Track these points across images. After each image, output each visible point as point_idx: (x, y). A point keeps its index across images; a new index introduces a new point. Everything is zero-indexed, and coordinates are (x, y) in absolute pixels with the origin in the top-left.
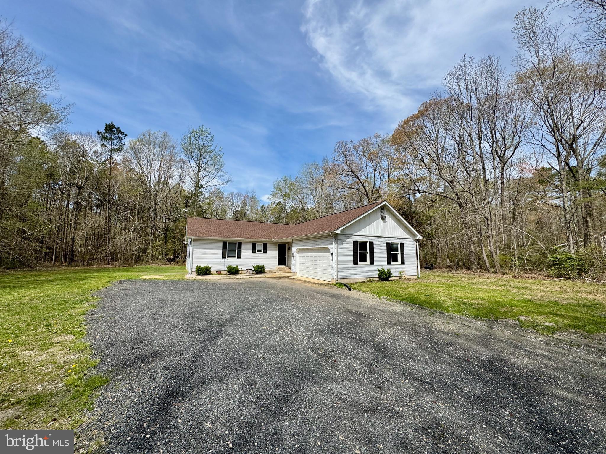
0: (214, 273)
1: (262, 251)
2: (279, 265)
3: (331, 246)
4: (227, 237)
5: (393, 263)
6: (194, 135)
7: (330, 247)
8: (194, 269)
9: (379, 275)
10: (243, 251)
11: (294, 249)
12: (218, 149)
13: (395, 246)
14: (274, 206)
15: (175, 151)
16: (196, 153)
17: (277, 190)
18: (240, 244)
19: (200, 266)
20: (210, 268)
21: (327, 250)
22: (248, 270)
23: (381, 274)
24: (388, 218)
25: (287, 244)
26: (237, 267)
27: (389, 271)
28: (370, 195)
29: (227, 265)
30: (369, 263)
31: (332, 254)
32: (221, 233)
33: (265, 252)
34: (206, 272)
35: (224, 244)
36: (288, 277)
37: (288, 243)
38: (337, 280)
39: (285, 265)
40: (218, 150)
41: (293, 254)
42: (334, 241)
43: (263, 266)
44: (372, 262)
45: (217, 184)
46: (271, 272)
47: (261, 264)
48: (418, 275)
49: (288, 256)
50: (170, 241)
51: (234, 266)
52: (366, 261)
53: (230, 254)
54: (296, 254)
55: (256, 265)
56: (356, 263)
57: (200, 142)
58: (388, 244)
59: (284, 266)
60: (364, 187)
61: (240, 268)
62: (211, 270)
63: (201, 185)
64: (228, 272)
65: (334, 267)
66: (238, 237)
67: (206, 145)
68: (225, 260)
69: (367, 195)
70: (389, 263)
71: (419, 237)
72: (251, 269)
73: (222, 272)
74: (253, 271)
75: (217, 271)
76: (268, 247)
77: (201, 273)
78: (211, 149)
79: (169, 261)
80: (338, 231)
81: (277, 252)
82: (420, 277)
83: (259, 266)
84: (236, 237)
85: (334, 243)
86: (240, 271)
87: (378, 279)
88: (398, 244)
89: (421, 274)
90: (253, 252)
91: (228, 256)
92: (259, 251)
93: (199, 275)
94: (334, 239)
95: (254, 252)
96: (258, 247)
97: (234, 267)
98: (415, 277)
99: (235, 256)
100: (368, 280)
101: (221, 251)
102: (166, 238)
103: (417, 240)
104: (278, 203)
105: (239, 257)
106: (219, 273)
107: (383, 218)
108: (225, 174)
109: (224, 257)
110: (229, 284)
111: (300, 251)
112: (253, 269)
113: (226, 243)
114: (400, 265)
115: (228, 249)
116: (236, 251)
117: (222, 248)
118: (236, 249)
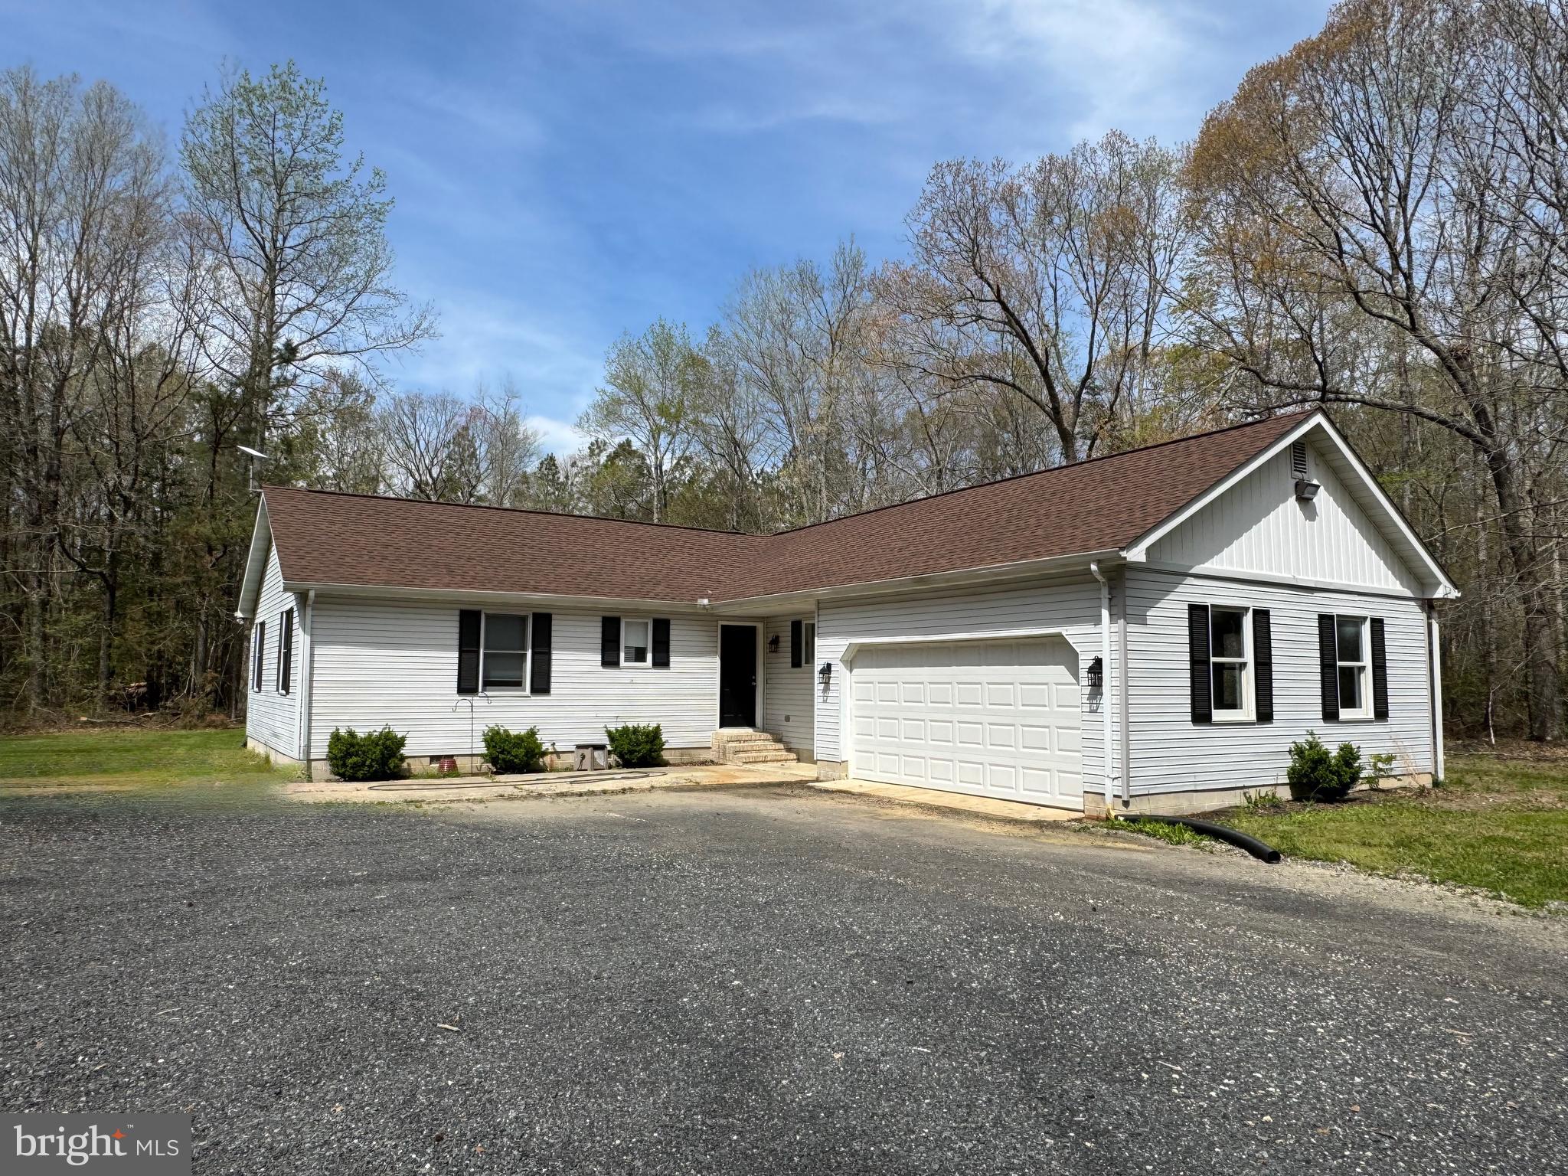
0: (416, 766)
1: (649, 656)
2: (724, 723)
3: (1089, 628)
4: (483, 586)
6: (250, 105)
7: (1074, 634)
8: (321, 747)
9: (1292, 773)
10: (562, 661)
11: (828, 648)
12: (364, 176)
13: (1349, 630)
14: (603, 459)
15: (157, 180)
16: (258, 196)
17: (622, 388)
18: (543, 624)
19: (352, 734)
20: (401, 742)
21: (1058, 651)
22: (587, 752)
24: (1323, 500)
25: (760, 626)
26: (532, 733)
27: (1349, 755)
29: (481, 728)
30: (1253, 717)
31: (1097, 667)
32: (447, 566)
33: (662, 661)
34: (384, 761)
35: (469, 622)
37: (765, 619)
38: (1126, 804)
39: (750, 723)
40: (365, 186)
41: (827, 670)
42: (1105, 602)
43: (657, 730)
44: (1265, 714)
45: (365, 345)
46: (691, 758)
47: (643, 720)
48: (1436, 771)
49: (766, 682)
50: (135, 611)
51: (517, 729)
52: (1234, 705)
53: (496, 675)
54: (839, 671)
55: (620, 726)
56: (1201, 717)
57: (279, 145)
58: (1325, 620)
59: (749, 730)
60: (1045, 373)
61: (545, 739)
62: (405, 751)
63: (288, 345)
64: (494, 760)
65: (1108, 735)
66: (535, 589)
67: (304, 156)
68: (477, 701)
69: (1056, 414)
70: (1330, 715)
71: (1444, 590)
72: (601, 747)
73: (459, 762)
74: (610, 752)
75: (434, 758)
76: (677, 636)
77: (356, 766)
78: (328, 178)
80: (1137, 554)
81: (717, 661)
82: (1441, 776)
83: (636, 730)
84: (524, 588)
85: (1105, 613)
86: (544, 754)
87: (1285, 794)
88: (1358, 621)
89: (1446, 762)
90: (606, 663)
91: (488, 683)
92: (639, 655)
93: (352, 778)
94: (1105, 593)
95: (610, 661)
96: (629, 638)
97: (519, 739)
98: (1427, 781)
99: (518, 684)
100: (1249, 799)
101: (453, 656)
102: (113, 596)
103: (1429, 606)
104: (621, 446)
105: (541, 686)
106: (447, 765)
107: (1304, 496)
108: (392, 302)
109: (466, 686)
111: (859, 657)
112: (609, 748)
113: (477, 614)
114: (1370, 721)
115: (485, 649)
116: (525, 655)
117: (457, 642)
118: (524, 648)
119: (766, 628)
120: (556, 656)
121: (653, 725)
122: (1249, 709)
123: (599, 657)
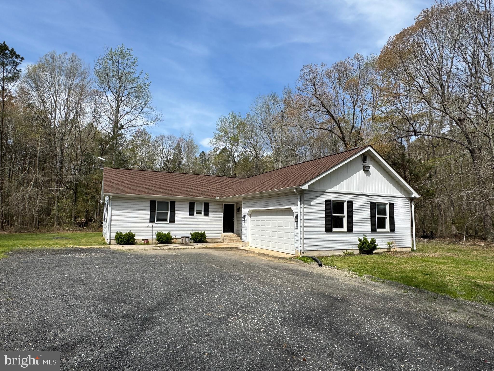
0: (138, 242)
1: (203, 213)
2: (224, 231)
3: (296, 206)
4: (156, 194)
5: (378, 230)
6: (112, 58)
7: (293, 207)
8: (113, 237)
9: (359, 246)
10: (178, 214)
11: (245, 211)
12: (143, 76)
13: (382, 207)
14: (218, 153)
15: (88, 80)
16: (114, 82)
17: (221, 132)
18: (173, 204)
19: (121, 233)
20: (134, 235)
21: (289, 212)
22: (184, 239)
23: (363, 245)
24: (373, 169)
25: (235, 204)
26: (169, 234)
27: (373, 241)
28: (347, 138)
29: (156, 232)
30: (346, 230)
31: (297, 217)
32: (148, 189)
33: (206, 214)
34: (129, 240)
35: (153, 203)
36: (236, 248)
37: (237, 203)
38: (303, 253)
39: (233, 231)
40: (143, 78)
41: (244, 217)
42: (299, 200)
43: (204, 233)
44: (350, 229)
45: (142, 124)
46: (214, 241)
47: (200, 230)
48: (413, 246)
49: (237, 220)
50: (81, 199)
51: (165, 232)
52: (342, 227)
53: (160, 217)
54: (247, 217)
55: (194, 232)
56: (328, 230)
57: (120, 68)
58: (373, 205)
59: (231, 234)
60: (339, 127)
61: (173, 235)
62: (135, 238)
63: (121, 125)
64: (158, 240)
65: (299, 235)
66: (171, 195)
67: (127, 71)
68: (154, 224)
69: (343, 139)
70: (373, 230)
71: (415, 195)
72: (188, 237)
73: (150, 241)
74: (191, 239)
75: (143, 240)
76: (210, 207)
77: (121, 241)
78: (133, 77)
79: (80, 226)
80: (305, 187)
81: (222, 215)
82: (415, 249)
83: (198, 233)
84: (168, 194)
85: (299, 203)
86: (173, 239)
87: (358, 252)
88: (386, 204)
89: (416, 245)
90: (190, 215)
91: (158, 220)
92: (199, 213)
93: (120, 244)
94: (299, 197)
95: (191, 214)
96: (197, 208)
97: (165, 235)
98: (409, 250)
99: (166, 220)
100: (344, 253)
101: (149, 213)
102: (76, 195)
103: (411, 200)
104: (223, 149)
105: (172, 221)
106: (146, 241)
107: (366, 170)
108: (152, 110)
109: (152, 220)
110: (160, 256)
111: (253, 213)
112: (190, 238)
113: (155, 201)
114: (388, 232)
115: (157, 211)
116: (168, 213)
117: (149, 209)
118: (168, 210)
119: (237, 205)
120: (177, 213)
121: (203, 232)
122: (345, 228)
123: (189, 213)
